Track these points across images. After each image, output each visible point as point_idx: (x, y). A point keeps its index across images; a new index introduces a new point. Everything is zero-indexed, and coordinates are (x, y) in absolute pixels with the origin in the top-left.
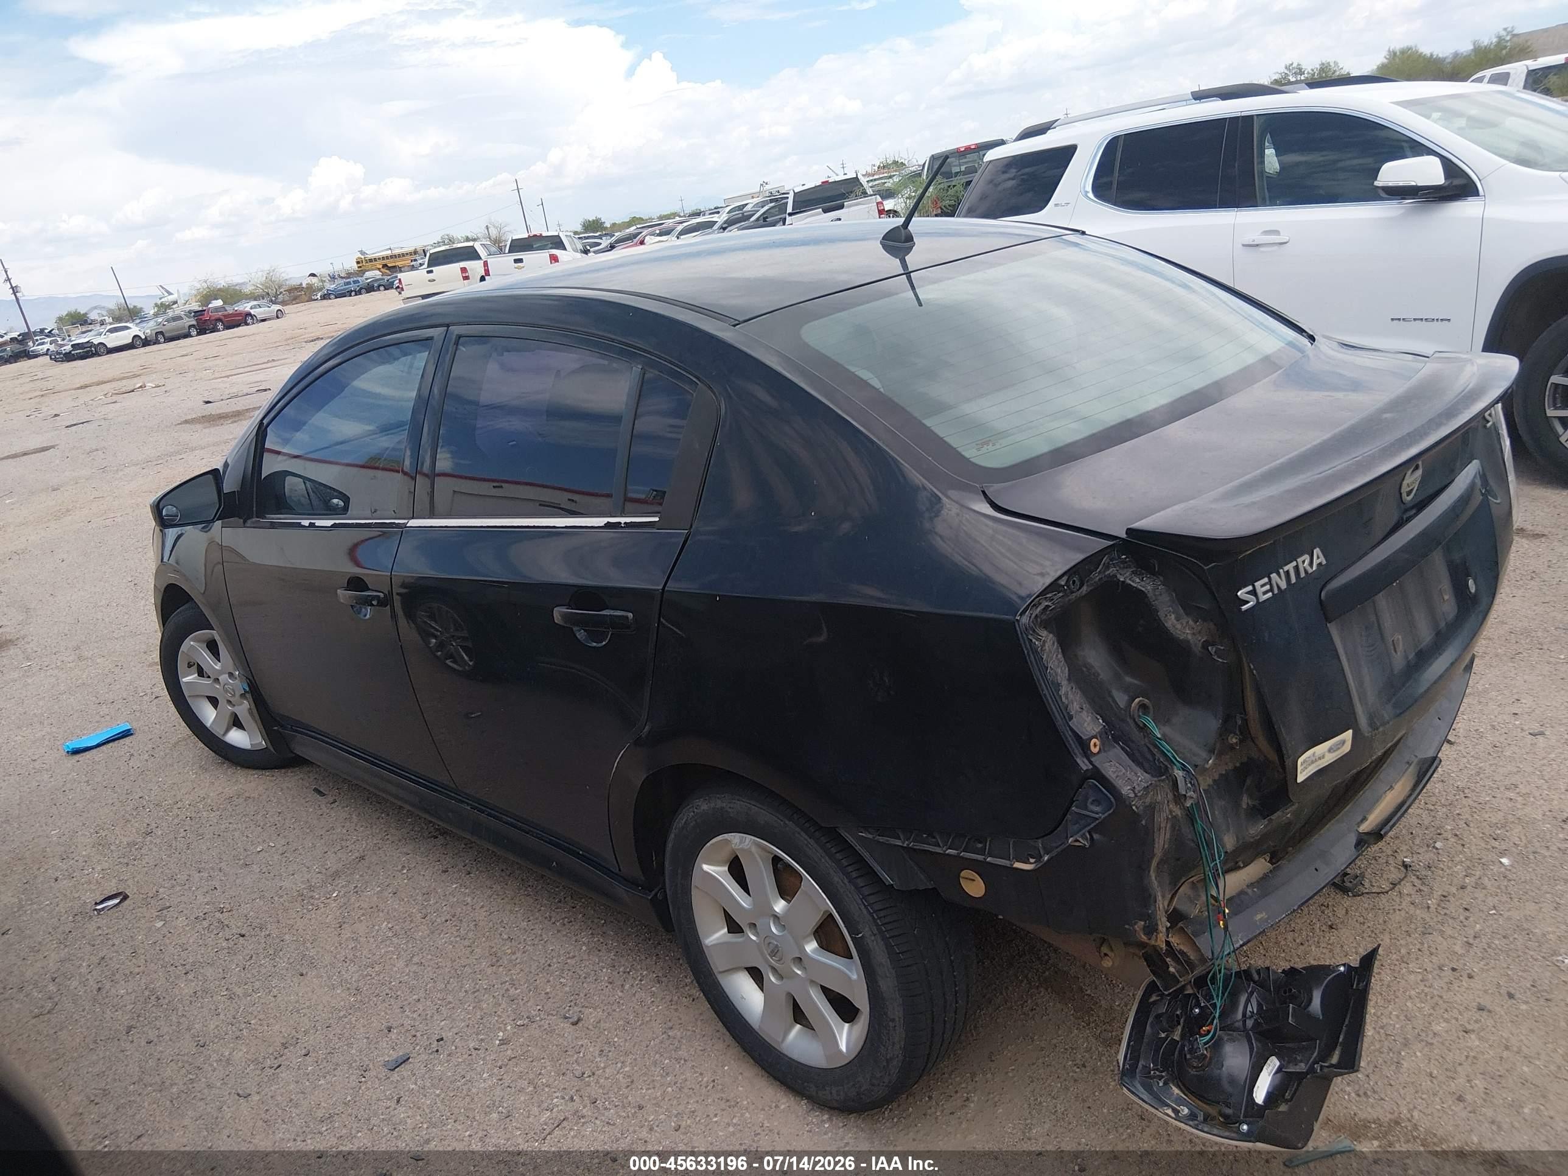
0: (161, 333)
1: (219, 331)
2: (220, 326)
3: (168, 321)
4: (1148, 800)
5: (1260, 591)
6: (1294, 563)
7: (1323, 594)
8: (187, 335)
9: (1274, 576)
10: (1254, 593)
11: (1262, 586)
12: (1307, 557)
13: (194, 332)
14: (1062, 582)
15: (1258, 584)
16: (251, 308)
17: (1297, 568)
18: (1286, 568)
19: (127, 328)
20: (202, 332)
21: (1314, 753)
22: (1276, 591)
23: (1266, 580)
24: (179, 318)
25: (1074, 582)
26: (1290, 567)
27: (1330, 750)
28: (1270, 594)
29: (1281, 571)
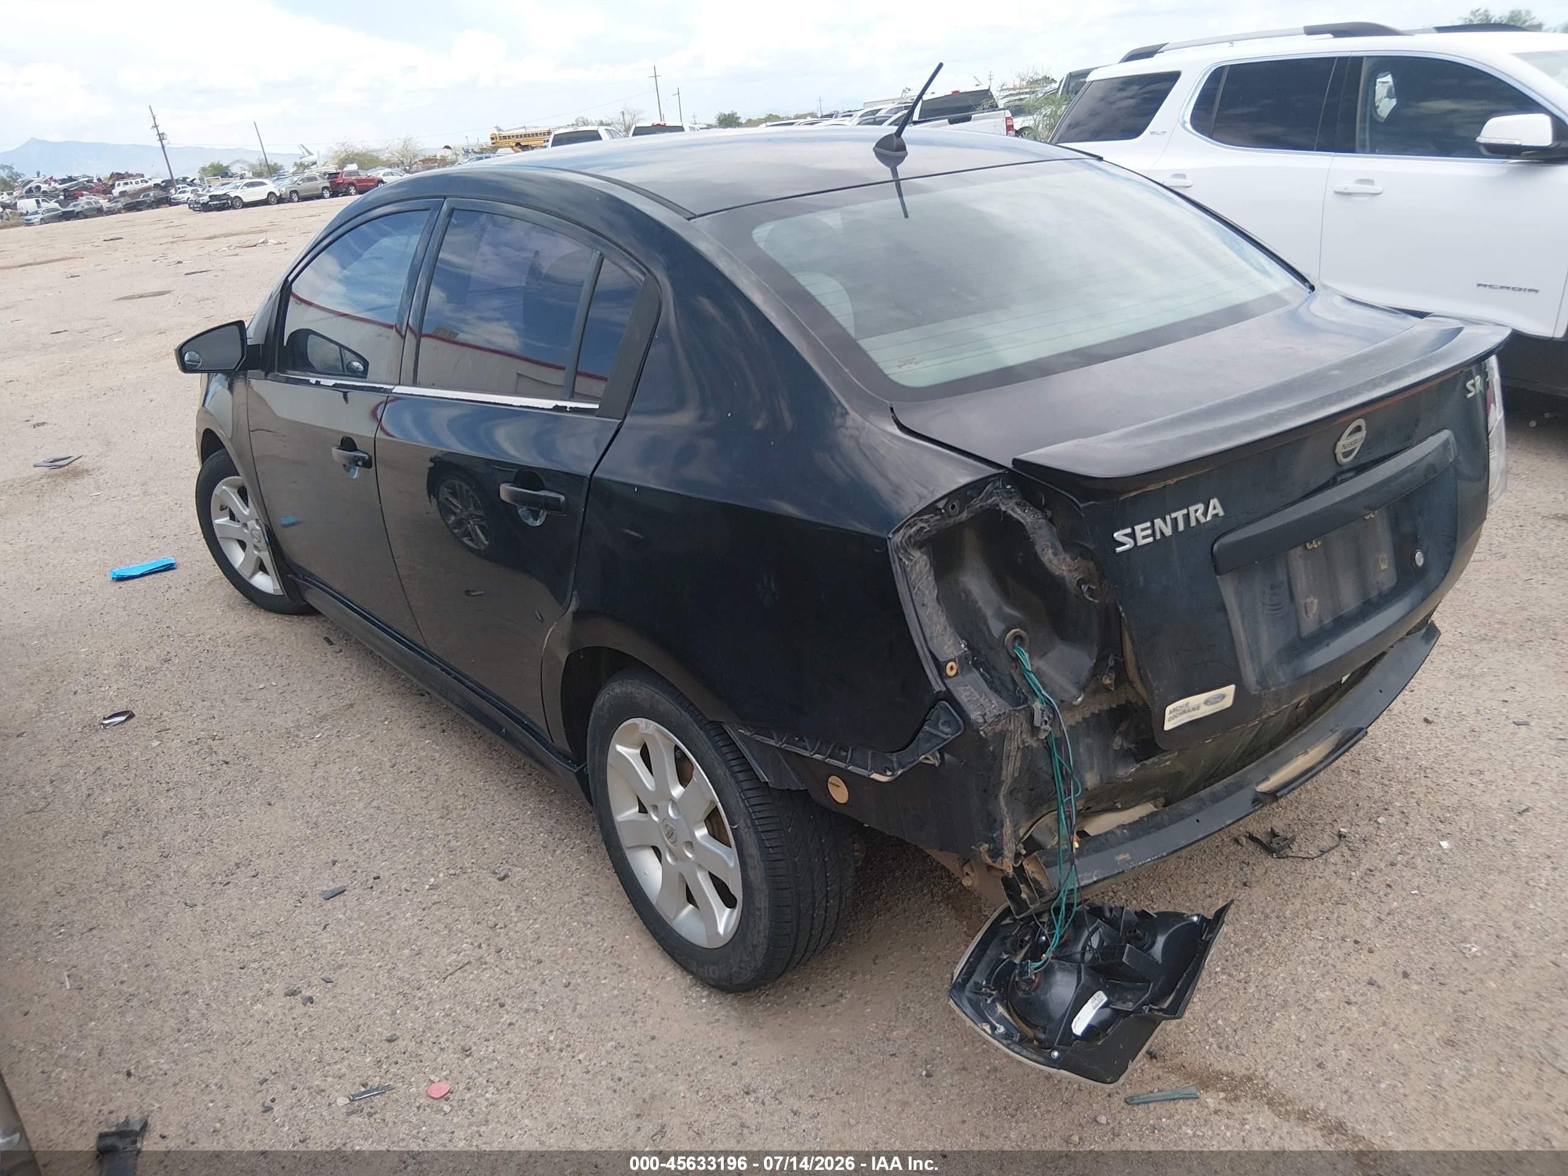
0: (295, 191)
1: (351, 194)
2: (353, 191)
3: (302, 180)
4: (999, 728)
5: (1139, 535)
6: (1185, 511)
7: (1215, 546)
8: (320, 197)
9: (1158, 522)
10: (1132, 535)
11: (1143, 530)
12: (1201, 507)
13: (327, 194)
14: (941, 505)
15: (1138, 528)
16: (384, 175)
17: (1187, 517)
18: (1174, 515)
19: (263, 184)
20: (334, 195)
21: (1187, 704)
22: (1158, 536)
23: (1148, 524)
24: (314, 179)
25: (953, 507)
26: (1179, 515)
27: (1206, 703)
28: (1151, 539)
29: (1168, 517)
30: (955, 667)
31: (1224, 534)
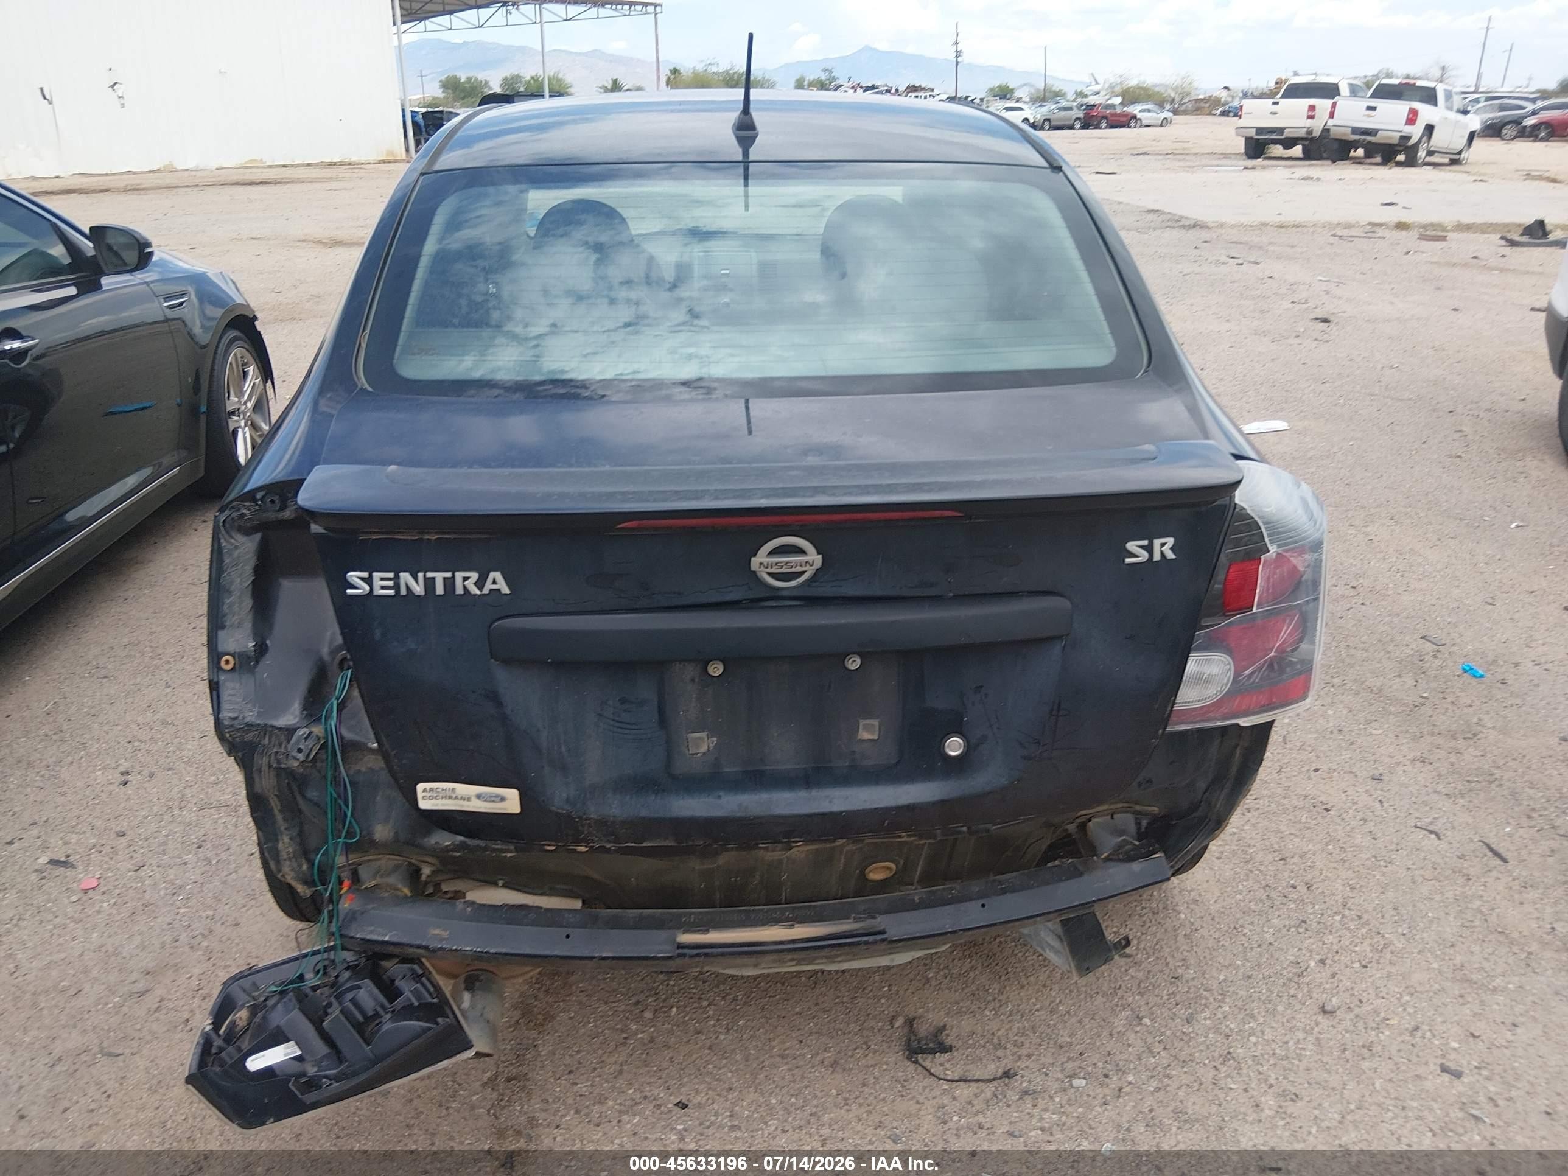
0: (1049, 120)
1: (1100, 128)
2: (1104, 125)
3: (1060, 109)
5: (377, 583)
6: (449, 575)
7: (494, 625)
8: (1071, 127)
9: (405, 577)
10: (369, 581)
11: (382, 579)
12: (474, 576)
13: (1078, 125)
14: (259, 496)
15: (377, 575)
16: (1140, 111)
17: (449, 583)
18: (430, 575)
19: (1021, 109)
20: (1085, 126)
21: (453, 790)
22: (403, 592)
23: (391, 575)
24: (1070, 109)
25: (272, 501)
26: (439, 577)
27: (479, 796)
28: (391, 592)
29: (421, 575)
30: (232, 662)
31: (507, 617)
